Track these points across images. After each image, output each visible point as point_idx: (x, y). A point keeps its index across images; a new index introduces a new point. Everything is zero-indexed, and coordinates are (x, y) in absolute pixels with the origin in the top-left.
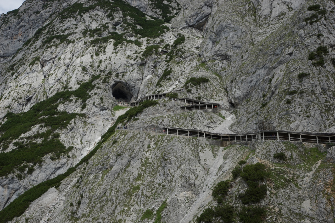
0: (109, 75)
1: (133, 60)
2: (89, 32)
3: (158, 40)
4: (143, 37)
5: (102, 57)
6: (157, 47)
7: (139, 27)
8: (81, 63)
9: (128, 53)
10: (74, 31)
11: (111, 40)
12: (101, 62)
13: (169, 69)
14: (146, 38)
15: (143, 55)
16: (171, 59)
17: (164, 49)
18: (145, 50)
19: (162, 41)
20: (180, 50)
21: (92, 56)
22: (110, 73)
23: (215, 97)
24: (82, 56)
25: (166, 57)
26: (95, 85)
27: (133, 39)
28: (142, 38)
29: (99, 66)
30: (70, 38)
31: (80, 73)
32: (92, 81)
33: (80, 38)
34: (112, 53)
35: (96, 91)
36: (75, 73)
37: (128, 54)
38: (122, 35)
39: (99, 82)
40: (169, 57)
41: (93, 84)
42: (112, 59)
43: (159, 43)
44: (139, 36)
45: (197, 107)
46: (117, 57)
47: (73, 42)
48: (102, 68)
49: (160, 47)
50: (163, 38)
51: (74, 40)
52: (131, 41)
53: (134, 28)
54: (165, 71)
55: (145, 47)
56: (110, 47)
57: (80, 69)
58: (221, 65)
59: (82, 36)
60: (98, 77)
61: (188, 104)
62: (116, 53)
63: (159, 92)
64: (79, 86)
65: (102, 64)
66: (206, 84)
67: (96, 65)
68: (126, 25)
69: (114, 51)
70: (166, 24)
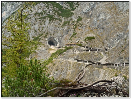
0: (47, 34)
1: (58, 27)
2: (37, 14)
3: (69, 18)
5: (43, 26)
6: (69, 22)
7: (60, 12)
8: (34, 28)
9: (56, 24)
11: (48, 18)
12: (43, 28)
13: (75, 33)
14: (64, 18)
15: (63, 25)
16: (76, 28)
17: (73, 23)
18: (63, 23)
19: (71, 19)
20: (80, 24)
21: (39, 25)
23: (98, 46)
24: (34, 25)
25: (74, 27)
26: (41, 39)
27: (58, 18)
28: (62, 18)
29: (42, 30)
30: (29, 16)
31: (34, 32)
32: (39, 36)
33: (33, 17)
35: (41, 41)
36: (31, 32)
38: (53, 16)
39: (43, 37)
42: (48, 27)
43: (70, 20)
44: (60, 16)
46: (51, 26)
47: (30, 18)
48: (44, 30)
52: (56, 19)
53: (58, 13)
54: (73, 33)
56: (47, 21)
60: (42, 35)
64: (33, 39)
66: (94, 40)
68: (54, 11)
69: (49, 23)
70: (72, 11)
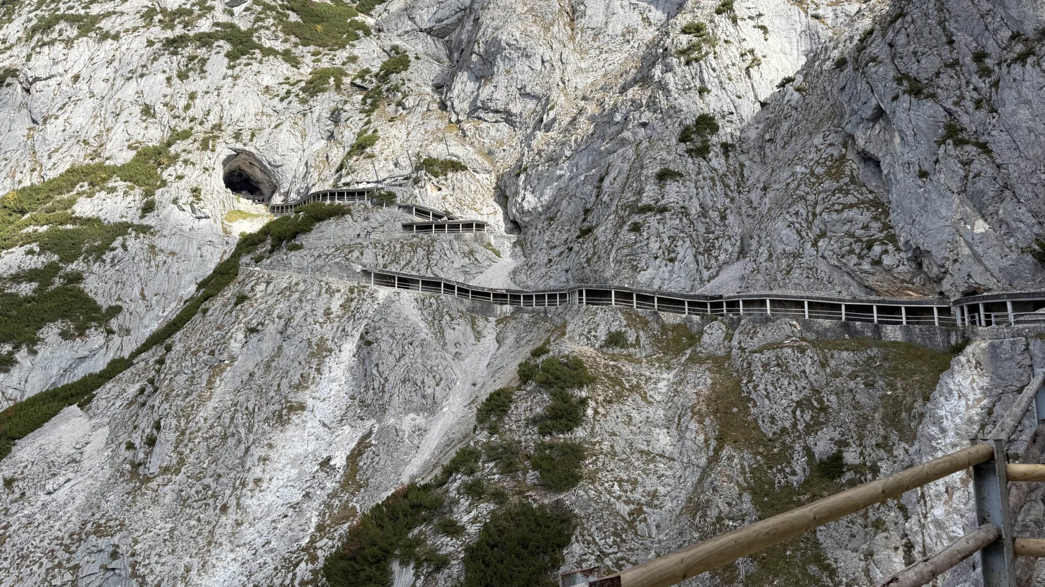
0: (216, 133)
1: (277, 99)
2: (160, 16)
3: (342, 55)
4: (304, 45)
5: (195, 84)
6: (339, 74)
7: (293, 17)
8: (140, 93)
9: (267, 80)
10: (118, 9)
11: (221, 42)
12: (192, 96)
13: (370, 132)
14: (312, 48)
15: (304, 90)
16: (374, 106)
17: (358, 81)
18: (310, 77)
19: (353, 59)
20: (396, 89)
21: (169, 79)
22: (218, 127)
23: (478, 206)
24: (142, 76)
25: (364, 101)
26: (177, 156)
27: (279, 46)
28: (300, 47)
29: (187, 107)
30: (105, 24)
31: (137, 119)
32: (169, 144)
33: (135, 29)
34: (224, 78)
35: (179, 168)
36: (122, 118)
37: (265, 83)
38: (250, 32)
39: (190, 147)
40: (369, 101)
41: (172, 150)
42: (223, 91)
43: (344, 64)
44: (293, 39)
45: (440, 227)
46: (236, 88)
47: (116, 37)
48: (197, 111)
49: (346, 75)
50: (356, 52)
51: (118, 32)
52: (270, 52)
53: (281, 18)
54: (360, 135)
55: (310, 70)
56: (217, 62)
57: (137, 110)
58: (493, 132)
59: (140, 23)
60: (185, 135)
61: (419, 220)
62: (235, 78)
63: (347, 184)
64: (133, 153)
65: (197, 101)
66: (460, 175)
67: (182, 103)
68: (259, 8)
69: (230, 72)
70: (360, 18)
